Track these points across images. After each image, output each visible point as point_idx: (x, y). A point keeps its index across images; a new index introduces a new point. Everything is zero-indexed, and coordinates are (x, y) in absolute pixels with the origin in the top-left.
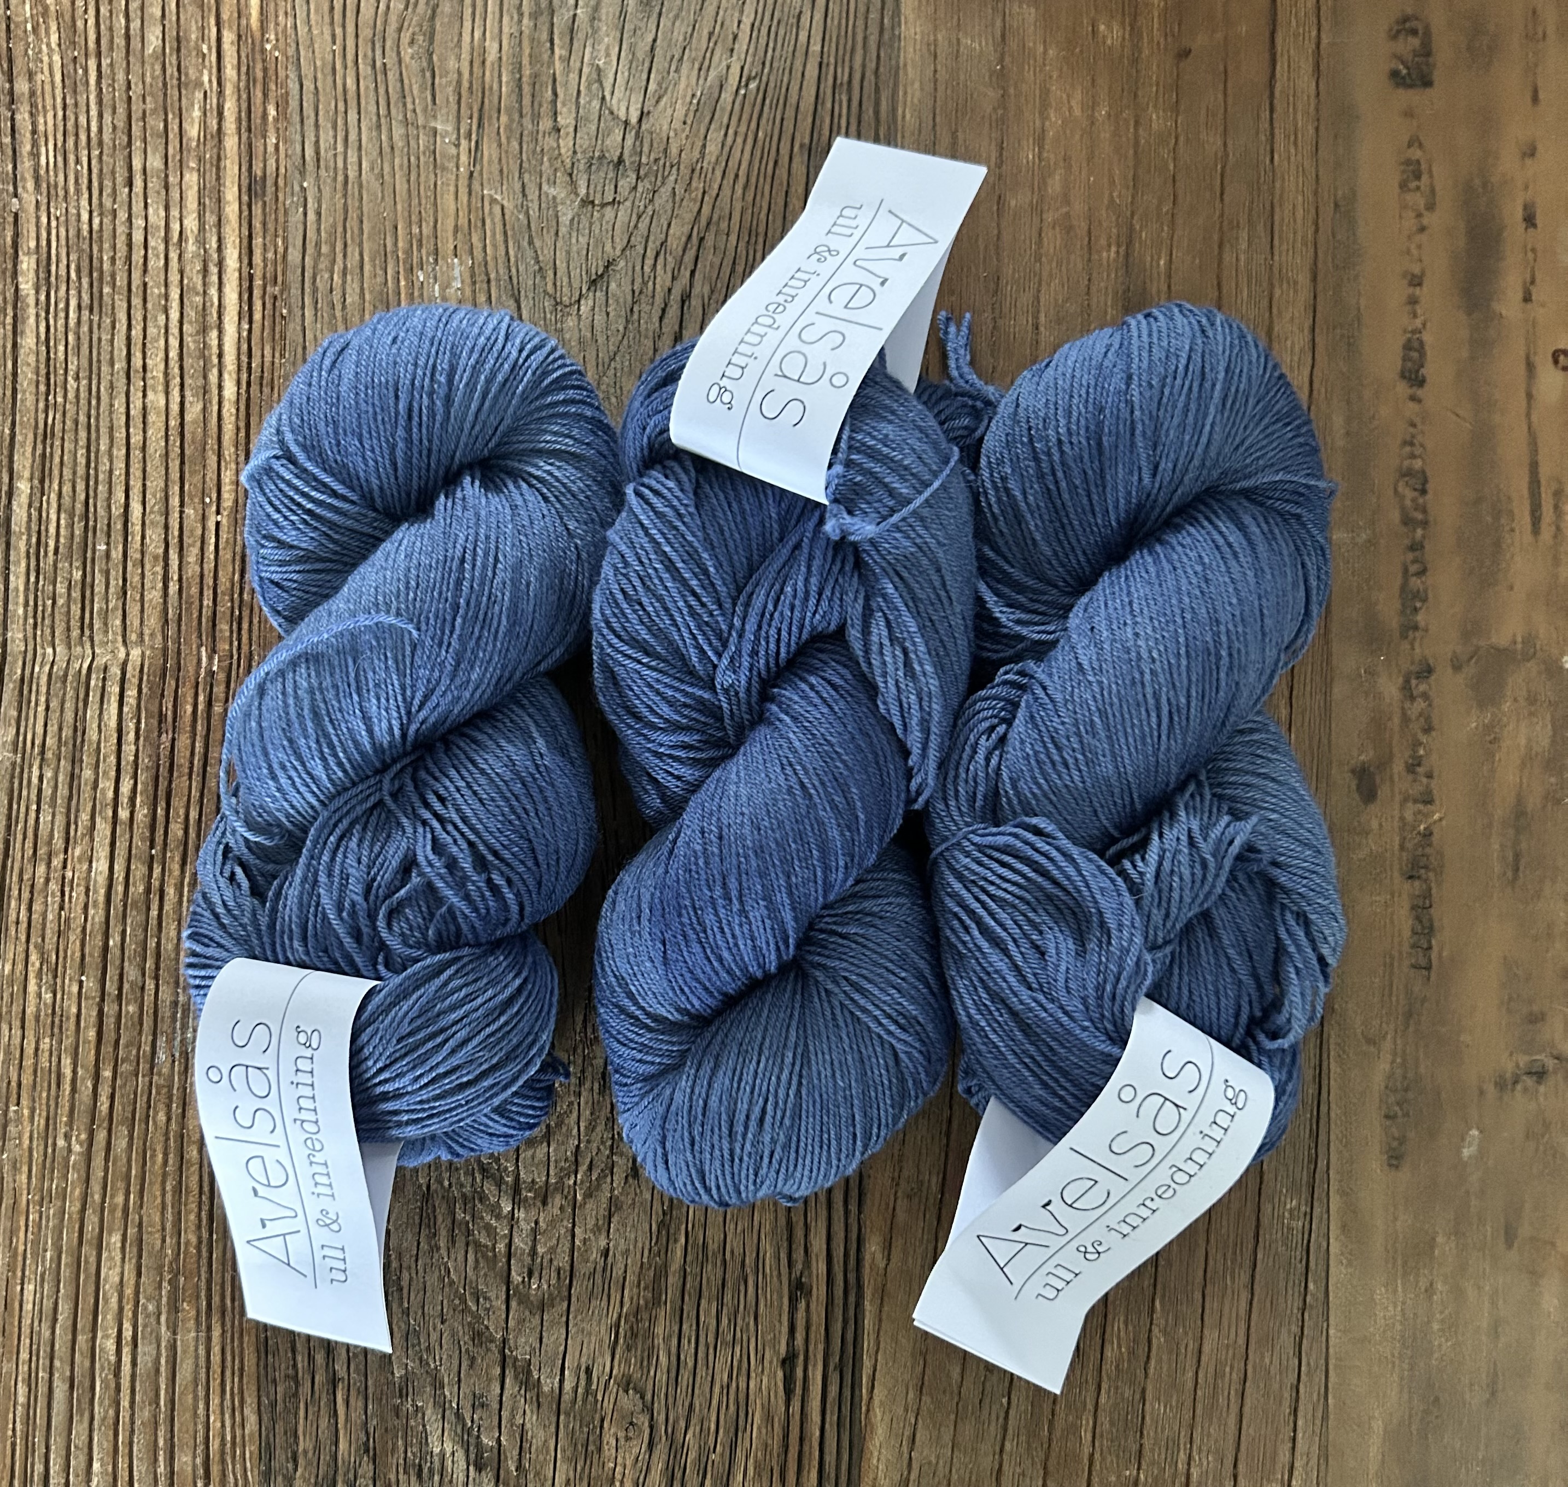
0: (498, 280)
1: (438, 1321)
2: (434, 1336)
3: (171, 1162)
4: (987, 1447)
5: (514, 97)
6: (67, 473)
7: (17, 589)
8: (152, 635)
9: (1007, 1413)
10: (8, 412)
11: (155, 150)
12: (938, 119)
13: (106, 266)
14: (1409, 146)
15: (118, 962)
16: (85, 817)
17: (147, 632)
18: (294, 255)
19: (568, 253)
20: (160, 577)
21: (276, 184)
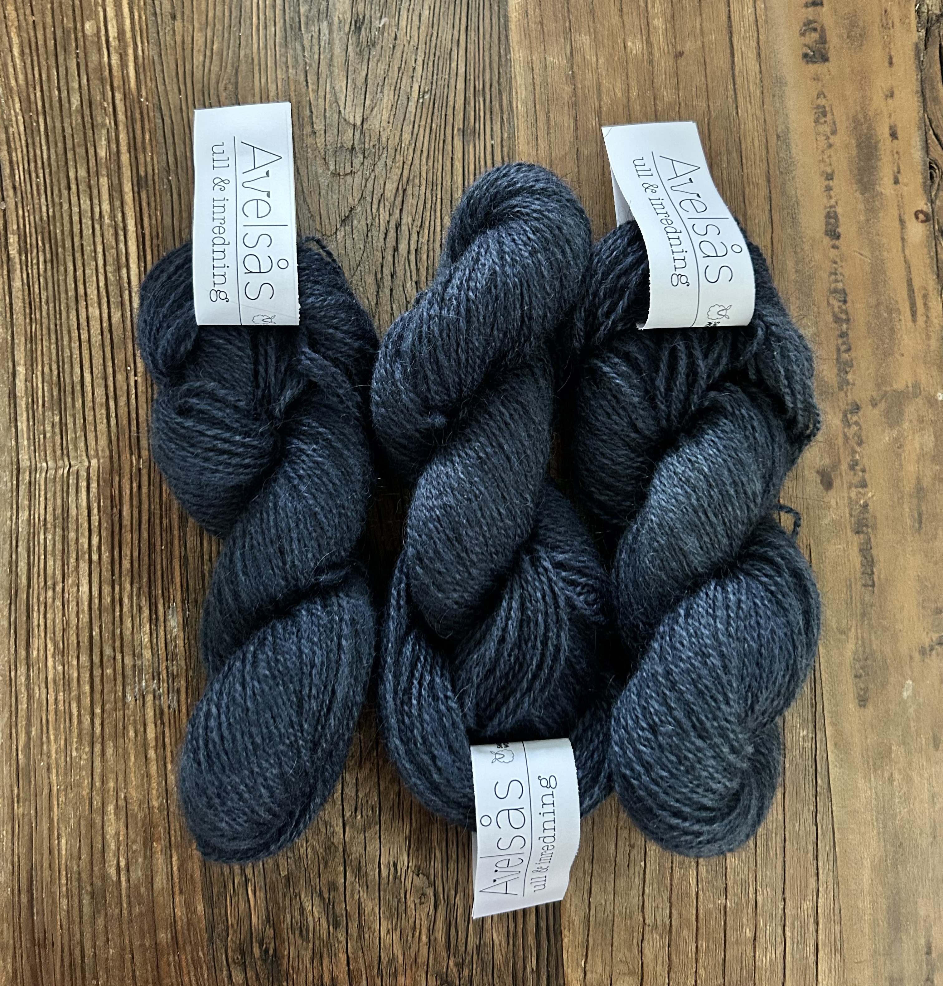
1: (304, 842)
2: (302, 851)
3: (140, 759)
4: (635, 893)
6: (46, 359)
7: (22, 430)
8: (103, 451)
9: (645, 871)
10: (9, 326)
11: (81, 166)
12: (537, 107)
13: (59, 237)
14: (818, 97)
15: (99, 644)
16: (72, 560)
17: (100, 449)
18: (167, 220)
19: (327, 204)
20: (105, 416)
21: (153, 180)
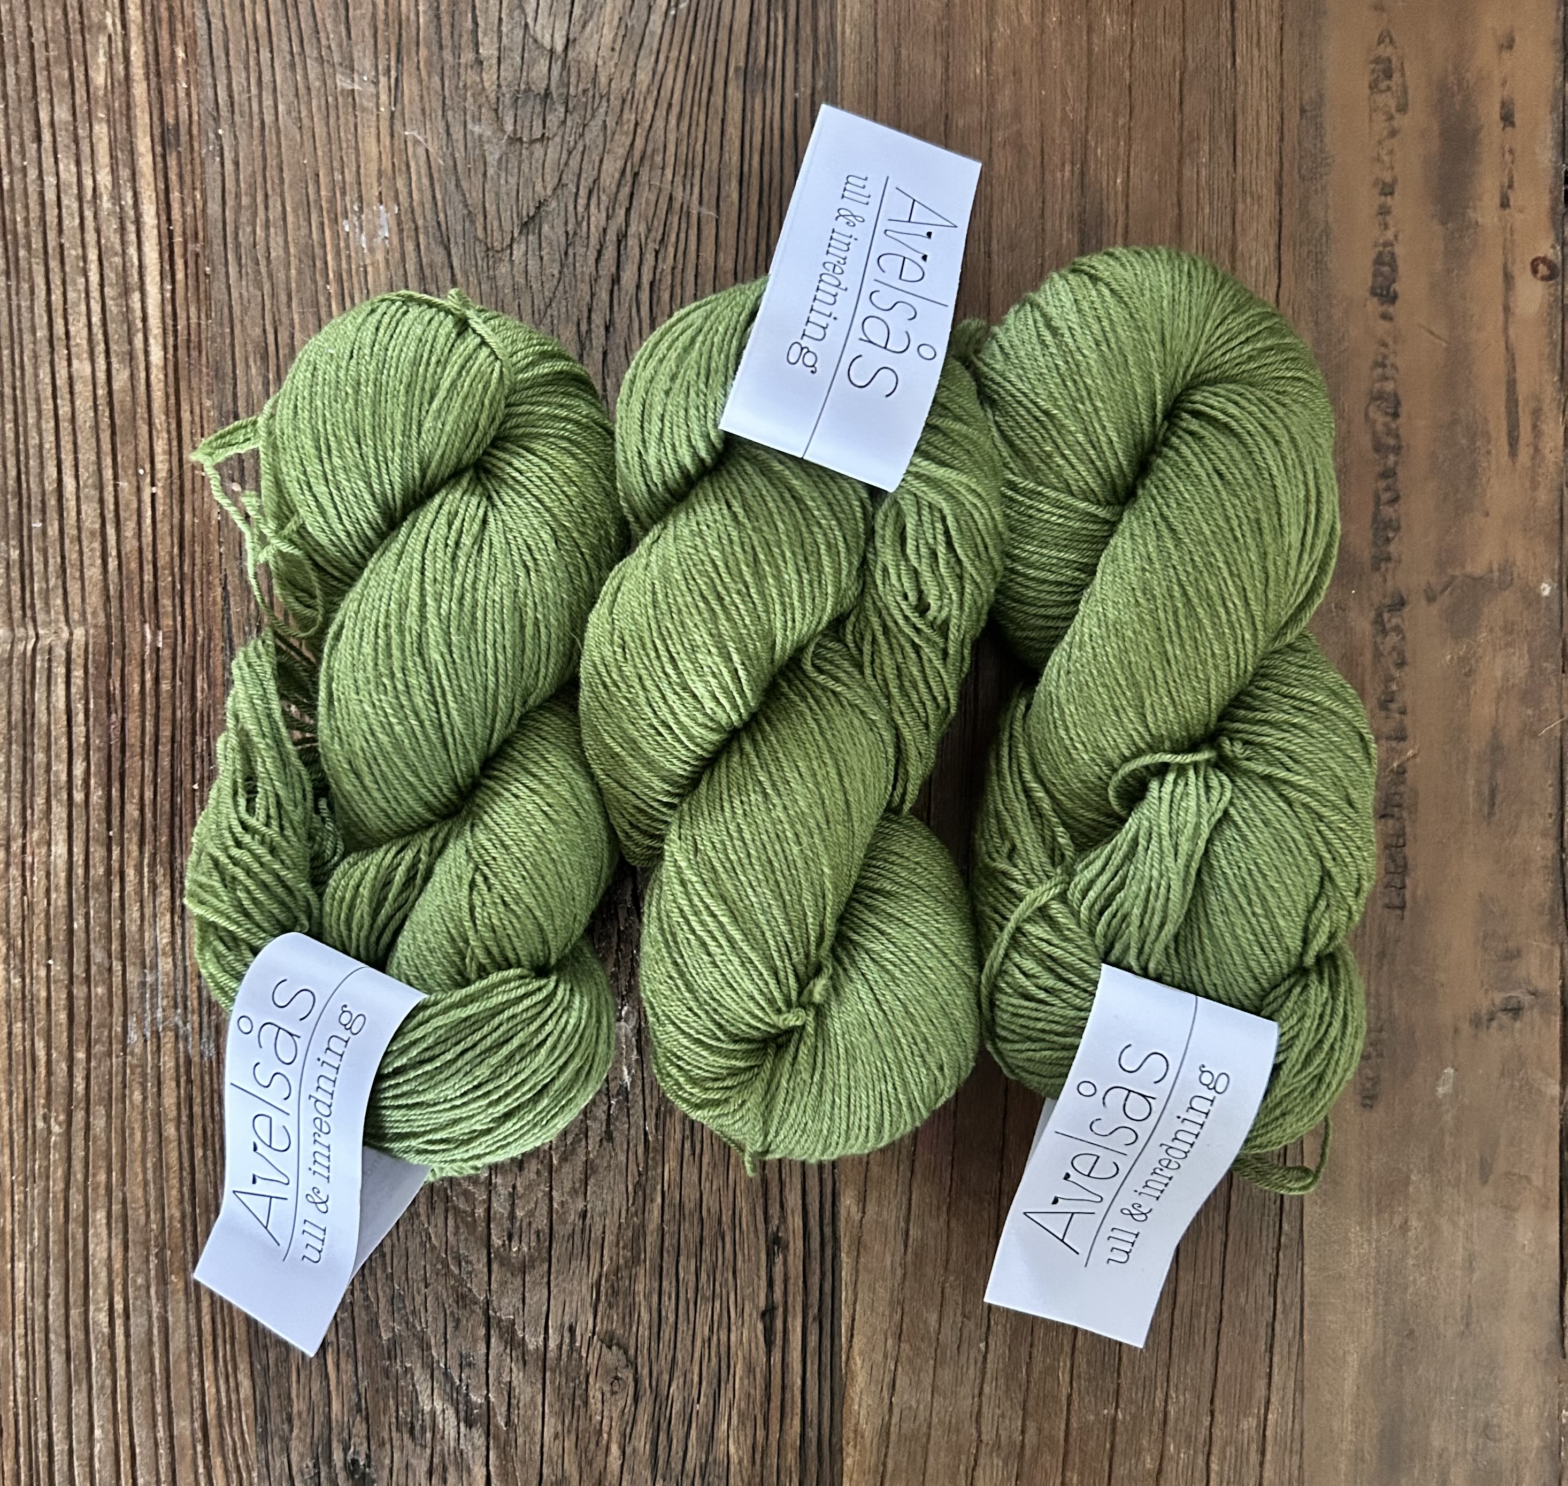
0: (426, 228)
1: (422, 1285)
2: (419, 1299)
3: (149, 1139)
5: (432, 30)
8: (94, 614)
9: (985, 1357)
11: (61, 101)
13: (20, 228)
14: (1380, 43)
15: (83, 945)
16: (40, 801)
17: (89, 610)
18: (214, 208)
19: (497, 194)
20: (98, 554)
21: (190, 132)
